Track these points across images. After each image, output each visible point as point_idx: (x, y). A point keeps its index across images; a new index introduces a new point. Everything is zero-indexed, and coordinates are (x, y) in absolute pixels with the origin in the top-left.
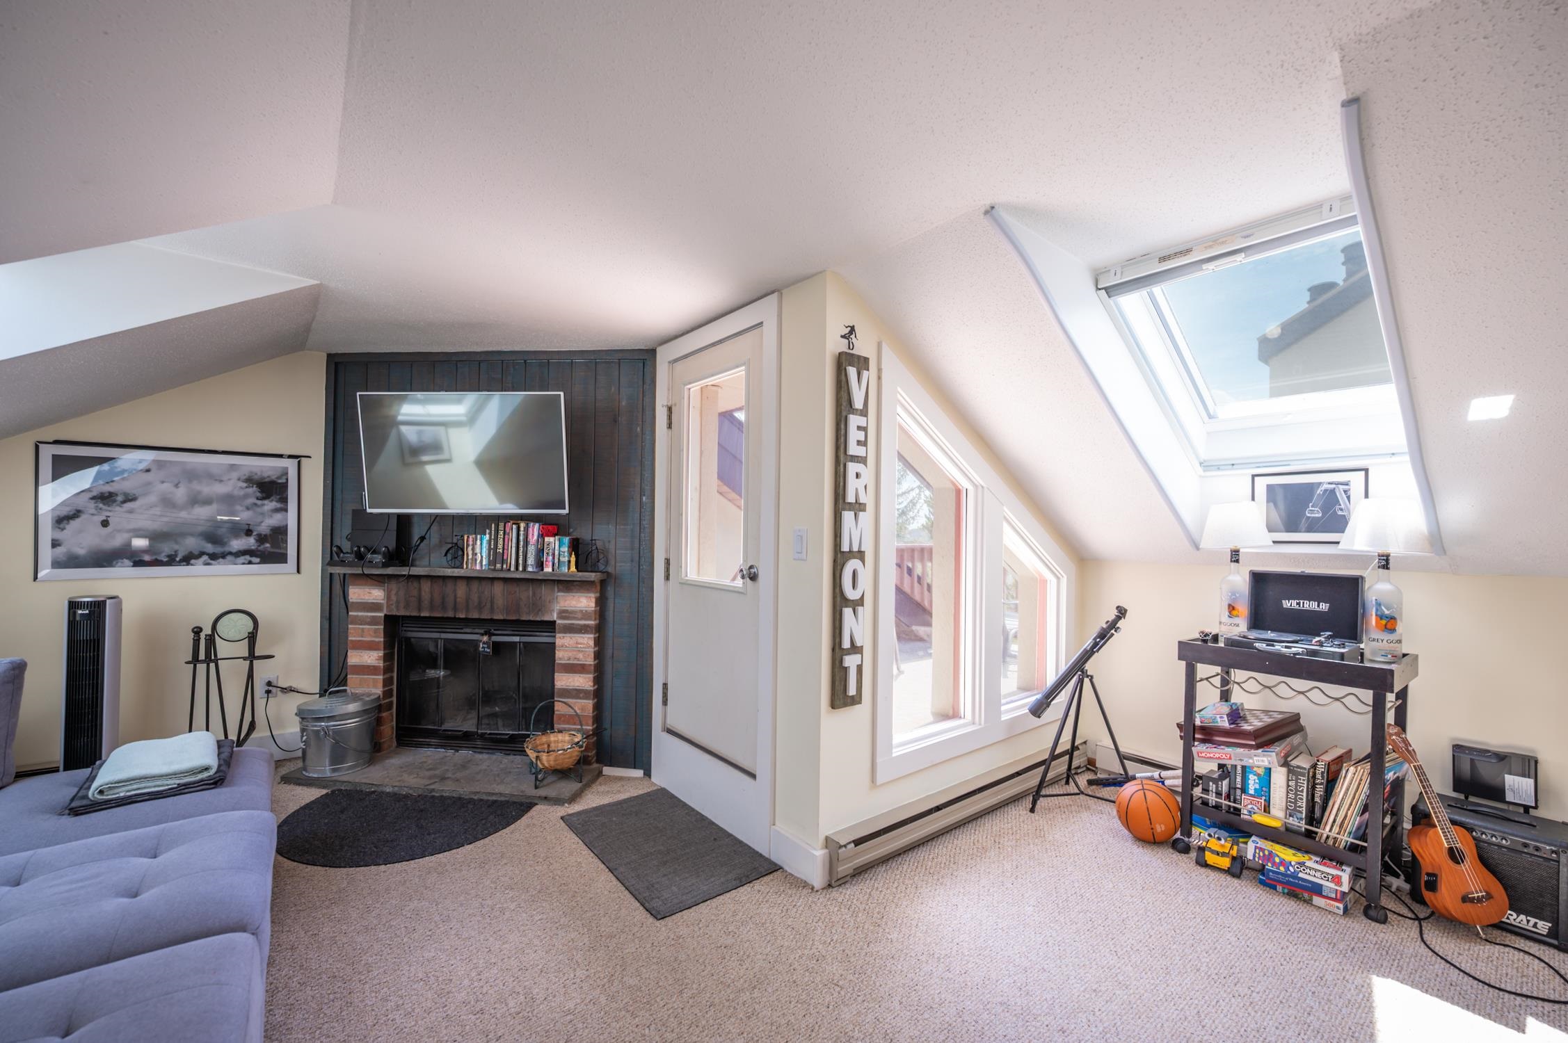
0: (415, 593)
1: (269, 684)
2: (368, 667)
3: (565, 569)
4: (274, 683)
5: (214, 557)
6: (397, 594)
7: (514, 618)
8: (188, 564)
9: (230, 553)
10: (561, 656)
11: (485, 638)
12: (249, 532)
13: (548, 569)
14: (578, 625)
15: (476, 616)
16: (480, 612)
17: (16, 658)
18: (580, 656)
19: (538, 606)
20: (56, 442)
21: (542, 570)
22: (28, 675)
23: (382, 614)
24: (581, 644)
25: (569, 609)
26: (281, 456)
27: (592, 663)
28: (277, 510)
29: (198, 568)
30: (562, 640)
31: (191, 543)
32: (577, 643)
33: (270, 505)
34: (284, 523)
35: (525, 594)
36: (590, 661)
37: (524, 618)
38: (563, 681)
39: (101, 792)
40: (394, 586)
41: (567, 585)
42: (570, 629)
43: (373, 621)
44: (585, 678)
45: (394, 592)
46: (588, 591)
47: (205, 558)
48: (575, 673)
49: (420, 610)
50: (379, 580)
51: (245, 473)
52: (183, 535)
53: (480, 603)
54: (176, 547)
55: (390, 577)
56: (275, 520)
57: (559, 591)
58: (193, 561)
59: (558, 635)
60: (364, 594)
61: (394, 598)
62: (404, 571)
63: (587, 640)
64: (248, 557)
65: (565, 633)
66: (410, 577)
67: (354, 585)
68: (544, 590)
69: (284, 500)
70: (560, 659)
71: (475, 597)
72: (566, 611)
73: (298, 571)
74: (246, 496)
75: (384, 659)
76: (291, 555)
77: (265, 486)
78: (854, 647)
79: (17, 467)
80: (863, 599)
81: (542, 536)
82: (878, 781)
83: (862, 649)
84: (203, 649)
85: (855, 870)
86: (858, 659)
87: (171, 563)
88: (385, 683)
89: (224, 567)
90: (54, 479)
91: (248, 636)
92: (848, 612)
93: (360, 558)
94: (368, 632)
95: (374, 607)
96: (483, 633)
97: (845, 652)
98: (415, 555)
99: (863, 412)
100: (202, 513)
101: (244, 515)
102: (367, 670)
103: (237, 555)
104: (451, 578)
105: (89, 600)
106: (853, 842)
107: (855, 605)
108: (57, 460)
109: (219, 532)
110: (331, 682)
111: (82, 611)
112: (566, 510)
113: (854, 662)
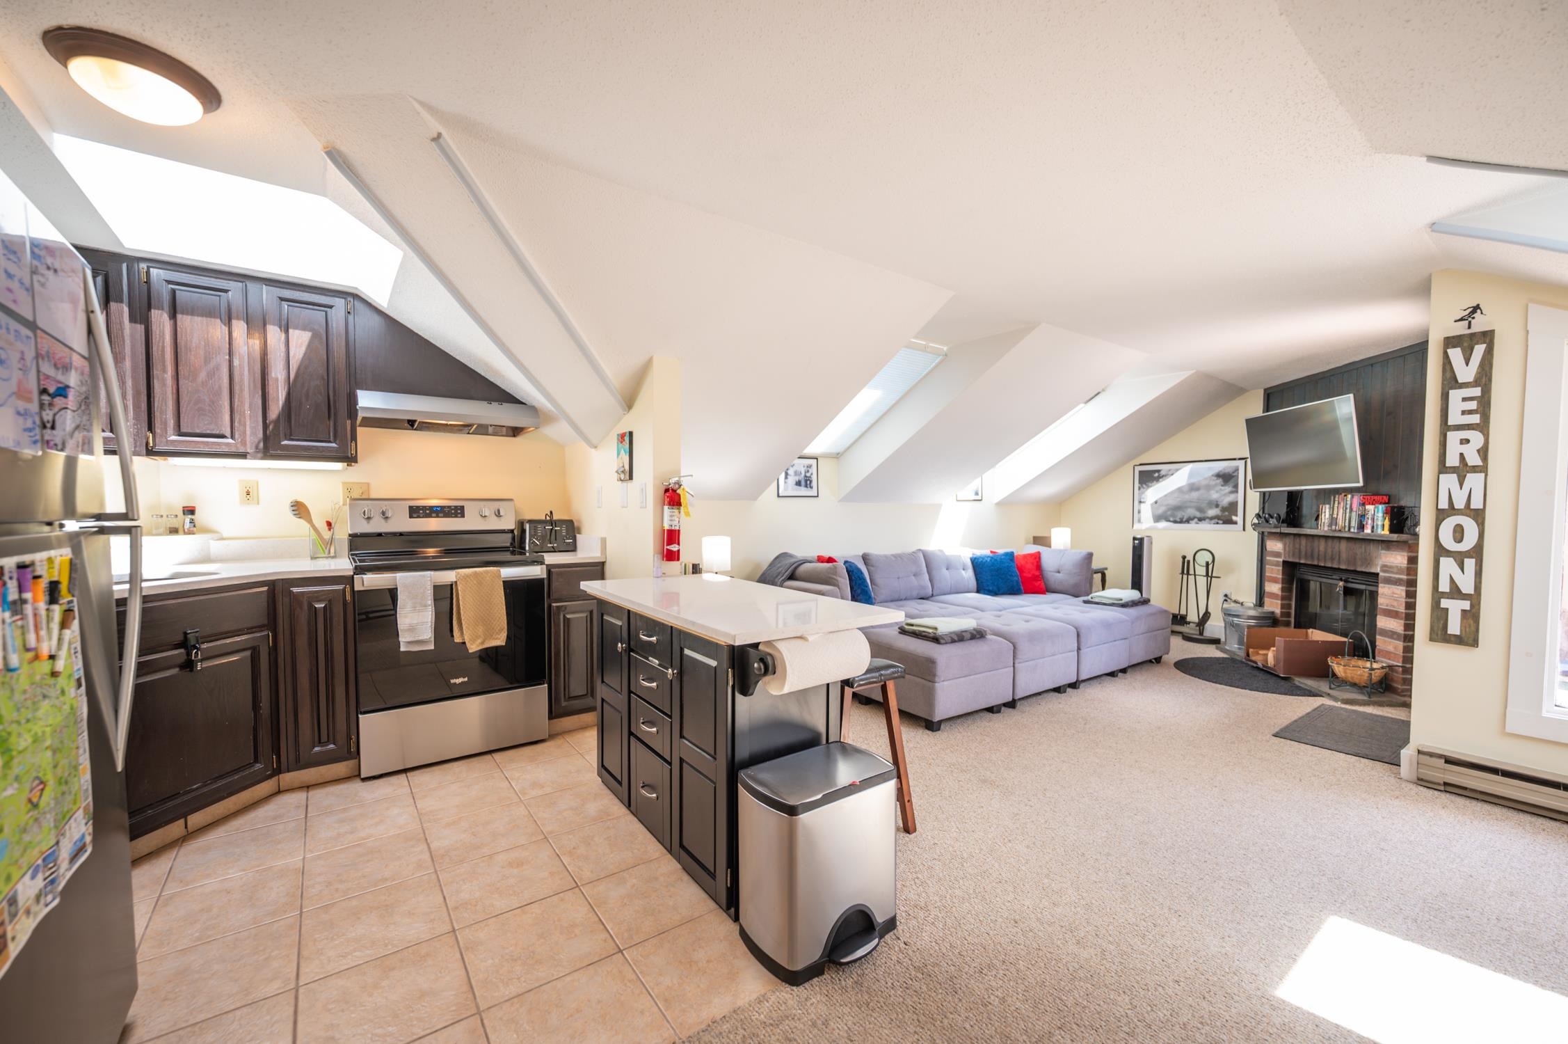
0: (1297, 546)
1: (1226, 596)
2: (1274, 594)
3: (1379, 531)
4: (1229, 596)
5: (1200, 520)
6: (1289, 546)
7: (1352, 569)
8: (1188, 523)
9: (1208, 518)
10: (1382, 602)
11: (1341, 584)
12: (1217, 506)
13: (1368, 531)
14: (1395, 578)
15: (1329, 565)
16: (1332, 562)
17: (1090, 551)
18: (1395, 604)
19: (1368, 561)
20: (1141, 465)
21: (1363, 531)
22: (1094, 558)
23: (1281, 560)
24: (1396, 594)
25: (1388, 564)
26: (1235, 459)
27: (1404, 611)
28: (1232, 492)
29: (1193, 525)
30: (1383, 590)
31: (1191, 512)
32: (1393, 593)
33: (1228, 489)
34: (1235, 500)
35: (1359, 549)
36: (1402, 609)
37: (1359, 569)
38: (1382, 622)
39: (1092, 598)
40: (1287, 540)
41: (1386, 544)
42: (1389, 581)
43: (1277, 564)
44: (1397, 622)
45: (1287, 545)
46: (1402, 550)
47: (1196, 520)
48: (1391, 617)
49: (1300, 558)
50: (1282, 536)
51: (1216, 471)
52: (1187, 507)
53: (1332, 555)
54: (1183, 514)
55: (1288, 535)
56: (1231, 498)
57: (1383, 549)
58: (1191, 522)
59: (1380, 585)
60: (1275, 546)
61: (1287, 549)
62: (1292, 530)
63: (1401, 591)
64: (1216, 520)
65: (1385, 584)
66: (1298, 535)
67: (1270, 539)
68: (1372, 547)
69: (1236, 486)
70: (1381, 605)
71: (1329, 551)
72: (1386, 566)
73: (1244, 530)
74: (1216, 485)
75: (1283, 589)
76: (1239, 519)
77: (1227, 478)
78: (1456, 593)
79: (1127, 477)
80: (1477, 552)
81: (1364, 504)
82: (1508, 730)
83: (1475, 598)
84: (1186, 567)
85: (1446, 784)
86: (1466, 605)
87: (1181, 522)
88: (1283, 607)
89: (1205, 526)
90: (1141, 482)
91: (1207, 564)
92: (1448, 565)
93: (1267, 521)
94: (1275, 571)
95: (1277, 554)
96: (1341, 580)
97: (1444, 595)
98: (1303, 520)
99: (1476, 383)
100: (1195, 495)
101: (1214, 496)
102: (1273, 596)
103: (1211, 519)
104: (1313, 536)
105: (1139, 536)
106: (1440, 756)
107: (1460, 558)
108: (1141, 472)
109: (1204, 505)
110: (1260, 602)
111: (1137, 542)
112: (1361, 484)
113: (1455, 608)
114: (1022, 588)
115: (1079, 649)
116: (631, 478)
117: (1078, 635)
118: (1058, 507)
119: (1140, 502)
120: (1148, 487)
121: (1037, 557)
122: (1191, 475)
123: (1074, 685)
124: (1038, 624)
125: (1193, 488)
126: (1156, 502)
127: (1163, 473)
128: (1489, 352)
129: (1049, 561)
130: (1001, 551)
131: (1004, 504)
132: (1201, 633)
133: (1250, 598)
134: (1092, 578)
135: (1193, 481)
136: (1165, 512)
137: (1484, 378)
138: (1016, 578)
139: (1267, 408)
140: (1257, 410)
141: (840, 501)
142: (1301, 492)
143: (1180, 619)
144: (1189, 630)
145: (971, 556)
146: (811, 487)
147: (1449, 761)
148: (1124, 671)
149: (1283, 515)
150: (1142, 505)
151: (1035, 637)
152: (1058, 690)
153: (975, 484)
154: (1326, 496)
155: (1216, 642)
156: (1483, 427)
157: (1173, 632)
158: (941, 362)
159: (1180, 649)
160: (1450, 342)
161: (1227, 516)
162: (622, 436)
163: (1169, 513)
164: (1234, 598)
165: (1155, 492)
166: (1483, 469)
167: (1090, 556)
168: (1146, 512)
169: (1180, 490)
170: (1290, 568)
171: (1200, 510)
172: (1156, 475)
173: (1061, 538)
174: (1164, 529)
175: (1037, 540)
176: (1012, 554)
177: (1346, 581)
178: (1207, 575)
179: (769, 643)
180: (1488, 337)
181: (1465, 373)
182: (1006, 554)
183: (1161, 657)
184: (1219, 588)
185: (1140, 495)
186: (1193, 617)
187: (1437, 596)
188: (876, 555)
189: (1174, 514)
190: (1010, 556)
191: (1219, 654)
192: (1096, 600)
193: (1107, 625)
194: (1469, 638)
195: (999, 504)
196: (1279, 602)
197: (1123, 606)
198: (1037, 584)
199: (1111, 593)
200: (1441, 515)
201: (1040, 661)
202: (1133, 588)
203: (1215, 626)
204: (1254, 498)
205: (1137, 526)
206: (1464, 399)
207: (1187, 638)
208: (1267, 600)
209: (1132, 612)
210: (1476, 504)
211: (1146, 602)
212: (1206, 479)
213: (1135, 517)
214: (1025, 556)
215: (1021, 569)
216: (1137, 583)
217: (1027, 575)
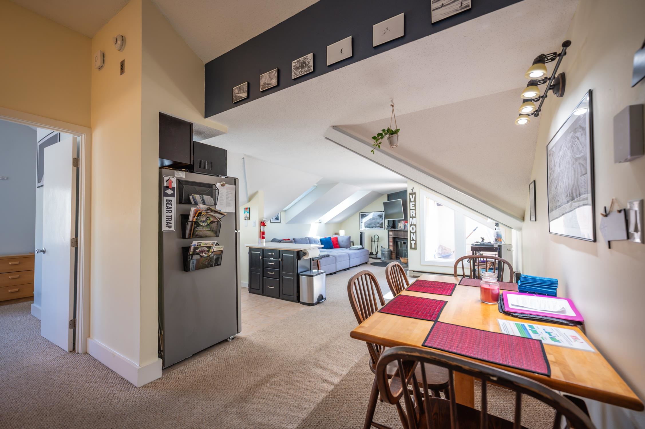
0: (395, 233)
1: (381, 247)
5: (375, 227)
11: (403, 241)
12: (379, 224)
15: (401, 237)
17: (350, 236)
20: (361, 212)
21: (405, 229)
22: (351, 238)
23: (392, 237)
26: (381, 212)
29: (374, 229)
31: (373, 225)
33: (381, 219)
34: (383, 222)
35: (405, 233)
40: (393, 232)
49: (395, 236)
51: (378, 214)
55: (393, 230)
56: (381, 222)
60: (391, 233)
61: (393, 234)
62: (394, 229)
66: (395, 230)
69: (383, 219)
71: (400, 234)
73: (385, 229)
74: (378, 218)
75: (393, 244)
76: (384, 227)
77: (381, 216)
78: (413, 240)
79: (358, 216)
80: (416, 232)
81: (405, 223)
82: (421, 264)
83: (416, 241)
84: (372, 239)
85: (414, 276)
86: (414, 242)
87: (371, 228)
88: (393, 248)
89: (376, 229)
90: (361, 217)
91: (377, 239)
92: (412, 234)
93: (389, 227)
94: (391, 240)
95: (391, 235)
96: (403, 240)
97: (412, 240)
98: (396, 227)
99: (414, 202)
100: (374, 221)
101: (378, 221)
102: (391, 246)
103: (378, 227)
104: (398, 231)
105: (361, 232)
106: (413, 271)
107: (413, 233)
108: (361, 215)
109: (376, 223)
110: (389, 248)
111: (361, 233)
112: (404, 219)
113: (413, 242)
114: (333, 247)
115: (349, 259)
116: (249, 219)
117: (349, 256)
118: (341, 224)
119: (361, 222)
120: (363, 218)
121: (337, 238)
122: (373, 215)
123: (348, 269)
124: (339, 254)
125: (373, 219)
126: (365, 223)
127: (366, 215)
128: (415, 196)
129: (340, 239)
130: (327, 237)
131: (327, 224)
132: (377, 257)
133: (387, 247)
134: (350, 244)
135: (373, 217)
136: (367, 225)
137: (415, 201)
138: (332, 244)
139: (388, 200)
140: (386, 200)
141: (286, 223)
142: (395, 220)
143: (371, 254)
144: (374, 256)
145: (320, 238)
146: (279, 220)
147: (414, 271)
148: (359, 265)
149: (392, 226)
150: (362, 223)
151: (340, 256)
152: (345, 270)
153: (320, 219)
154: (399, 221)
155: (379, 259)
156: (415, 210)
157: (370, 257)
158: (315, 189)
159: (372, 261)
160: (410, 194)
161: (381, 226)
162: (246, 209)
163: (368, 225)
164: (383, 247)
165: (365, 220)
166: (415, 217)
167: (350, 237)
168: (363, 225)
169: (370, 219)
170: (394, 238)
171: (375, 225)
172: (365, 215)
173: (342, 233)
174: (368, 230)
175: (336, 234)
176: (330, 237)
177: (404, 241)
178: (377, 242)
179: (305, 250)
180: (415, 193)
181: (412, 200)
182: (329, 238)
183: (367, 262)
184: (380, 245)
185: (361, 220)
186: (374, 253)
187: (411, 241)
188: (297, 239)
189: (370, 225)
190: (330, 238)
191: (381, 261)
192: (352, 248)
193: (355, 254)
194: (415, 248)
195: (325, 224)
196: (392, 247)
197: (358, 249)
198: (337, 246)
199: (355, 247)
200: (411, 225)
201: (341, 262)
202: (360, 245)
203: (379, 255)
204: (386, 221)
205: (361, 229)
206: (413, 204)
207: (374, 258)
208: (390, 247)
209: (361, 250)
210: (415, 224)
211: (363, 248)
212: (376, 217)
213: (360, 227)
214: (334, 238)
215: (333, 242)
216: (361, 244)
217: (335, 243)
